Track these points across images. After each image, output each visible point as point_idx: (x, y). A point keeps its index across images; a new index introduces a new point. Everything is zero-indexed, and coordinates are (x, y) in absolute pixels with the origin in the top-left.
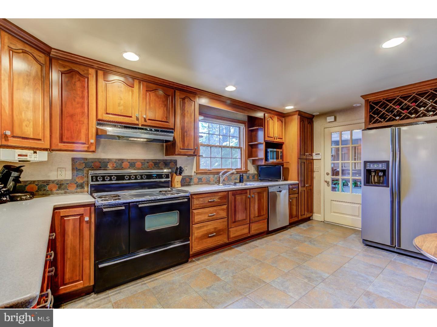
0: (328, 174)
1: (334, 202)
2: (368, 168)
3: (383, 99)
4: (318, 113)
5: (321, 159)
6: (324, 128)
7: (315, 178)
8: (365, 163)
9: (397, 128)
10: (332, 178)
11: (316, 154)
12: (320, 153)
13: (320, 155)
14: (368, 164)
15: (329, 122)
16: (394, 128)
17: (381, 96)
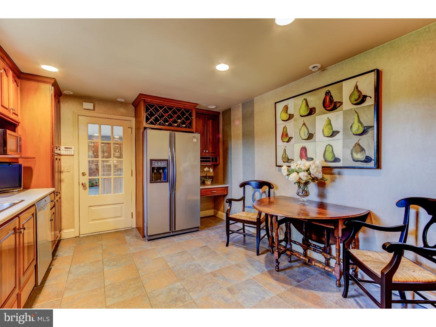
0: (84, 174)
1: (93, 208)
2: (153, 166)
3: (156, 104)
4: (71, 93)
5: (73, 155)
6: (78, 115)
7: (63, 181)
8: (151, 161)
9: (173, 132)
10: (90, 180)
11: (66, 148)
12: (73, 147)
13: (73, 149)
14: (154, 162)
15: (85, 109)
16: (171, 132)
17: (155, 100)
